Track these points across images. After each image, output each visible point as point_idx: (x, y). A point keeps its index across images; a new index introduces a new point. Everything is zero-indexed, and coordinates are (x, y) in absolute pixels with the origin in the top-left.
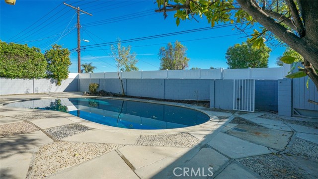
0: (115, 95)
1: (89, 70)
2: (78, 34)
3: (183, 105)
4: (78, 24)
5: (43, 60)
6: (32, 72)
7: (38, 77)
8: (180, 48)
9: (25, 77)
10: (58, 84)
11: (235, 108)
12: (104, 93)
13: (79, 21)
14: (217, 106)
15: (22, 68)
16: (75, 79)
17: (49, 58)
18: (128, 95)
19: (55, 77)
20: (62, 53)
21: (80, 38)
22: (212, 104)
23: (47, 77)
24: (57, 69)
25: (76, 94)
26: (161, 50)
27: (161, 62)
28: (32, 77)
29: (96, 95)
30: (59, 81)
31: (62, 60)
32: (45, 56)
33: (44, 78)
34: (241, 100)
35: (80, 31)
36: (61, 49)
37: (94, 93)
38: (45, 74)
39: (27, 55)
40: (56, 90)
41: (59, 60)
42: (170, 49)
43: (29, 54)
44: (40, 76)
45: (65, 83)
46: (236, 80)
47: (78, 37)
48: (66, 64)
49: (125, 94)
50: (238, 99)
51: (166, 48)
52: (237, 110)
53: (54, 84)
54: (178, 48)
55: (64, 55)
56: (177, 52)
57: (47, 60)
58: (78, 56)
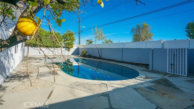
0: (95, 57)
1: (90, 43)
3: (130, 66)
4: (79, 19)
5: (62, 39)
6: (57, 45)
7: (60, 47)
8: (146, 26)
9: (54, 47)
10: (69, 51)
11: (169, 72)
12: (90, 56)
13: (80, 17)
14: (155, 68)
15: (53, 43)
16: (77, 48)
17: (65, 37)
18: (102, 58)
20: (71, 35)
21: (80, 26)
22: (150, 66)
23: (64, 47)
25: (76, 56)
26: (132, 29)
27: (133, 37)
28: (57, 47)
29: (85, 57)
30: (69, 49)
31: (71, 38)
32: (63, 37)
34: (174, 65)
35: (80, 22)
36: (70, 32)
37: (84, 56)
38: (63, 45)
40: (68, 54)
41: (69, 38)
42: (138, 29)
45: (72, 50)
46: (169, 49)
47: (79, 25)
48: (73, 40)
49: (100, 57)
50: (171, 64)
51: (136, 28)
52: (170, 73)
53: (67, 51)
54: (144, 27)
55: (72, 35)
56: (144, 30)
57: (64, 38)
58: (79, 35)
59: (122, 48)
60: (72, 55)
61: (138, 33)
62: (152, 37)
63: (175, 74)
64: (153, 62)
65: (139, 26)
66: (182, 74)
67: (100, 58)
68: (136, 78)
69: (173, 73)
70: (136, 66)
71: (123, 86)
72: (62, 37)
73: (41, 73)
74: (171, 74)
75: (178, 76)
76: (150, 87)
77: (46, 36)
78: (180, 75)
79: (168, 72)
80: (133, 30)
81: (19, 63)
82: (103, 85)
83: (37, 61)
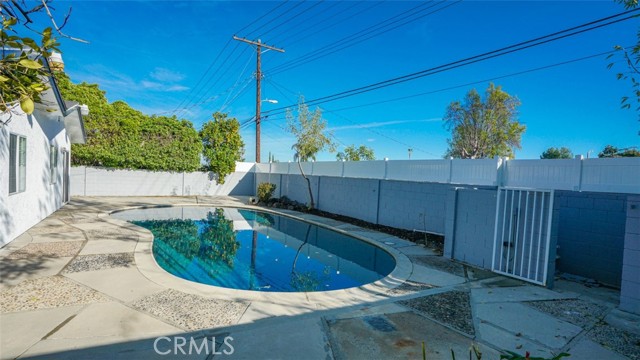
1: (309, 154)
2: (258, 89)
4: (258, 72)
5: (196, 141)
6: (179, 161)
7: (190, 170)
9: (170, 169)
10: (220, 181)
11: (497, 268)
13: (260, 65)
15: (166, 155)
16: (248, 173)
17: (206, 137)
19: (216, 170)
20: (227, 128)
21: (260, 96)
22: (448, 246)
23: (204, 169)
24: (217, 156)
28: (180, 170)
29: (266, 206)
30: (221, 175)
31: (226, 139)
32: (201, 135)
33: (199, 170)
35: (261, 83)
36: (226, 120)
37: (266, 201)
38: (203, 162)
39: (173, 134)
40: (217, 191)
41: (222, 139)
42: (473, 106)
43: (176, 131)
44: (192, 168)
45: (232, 180)
47: (258, 95)
48: (235, 145)
49: (315, 207)
50: (506, 244)
51: (464, 103)
52: (499, 272)
53: (214, 182)
54: (495, 101)
55: (231, 130)
56: (492, 111)
57: (204, 140)
58: (257, 130)
59: (380, 181)
60: (230, 195)
61: (472, 122)
62: (521, 138)
63: (513, 276)
64: (457, 232)
65: (476, 98)
66: (532, 277)
67: (315, 212)
68: (367, 286)
69: (506, 274)
70: (412, 243)
71: (298, 312)
72: (197, 137)
73: (85, 257)
74: (501, 275)
75: (521, 283)
76: (381, 319)
77: (144, 131)
78: (528, 280)
79: (495, 269)
80: (452, 111)
81: (37, 221)
82: (238, 304)
83: (101, 216)
